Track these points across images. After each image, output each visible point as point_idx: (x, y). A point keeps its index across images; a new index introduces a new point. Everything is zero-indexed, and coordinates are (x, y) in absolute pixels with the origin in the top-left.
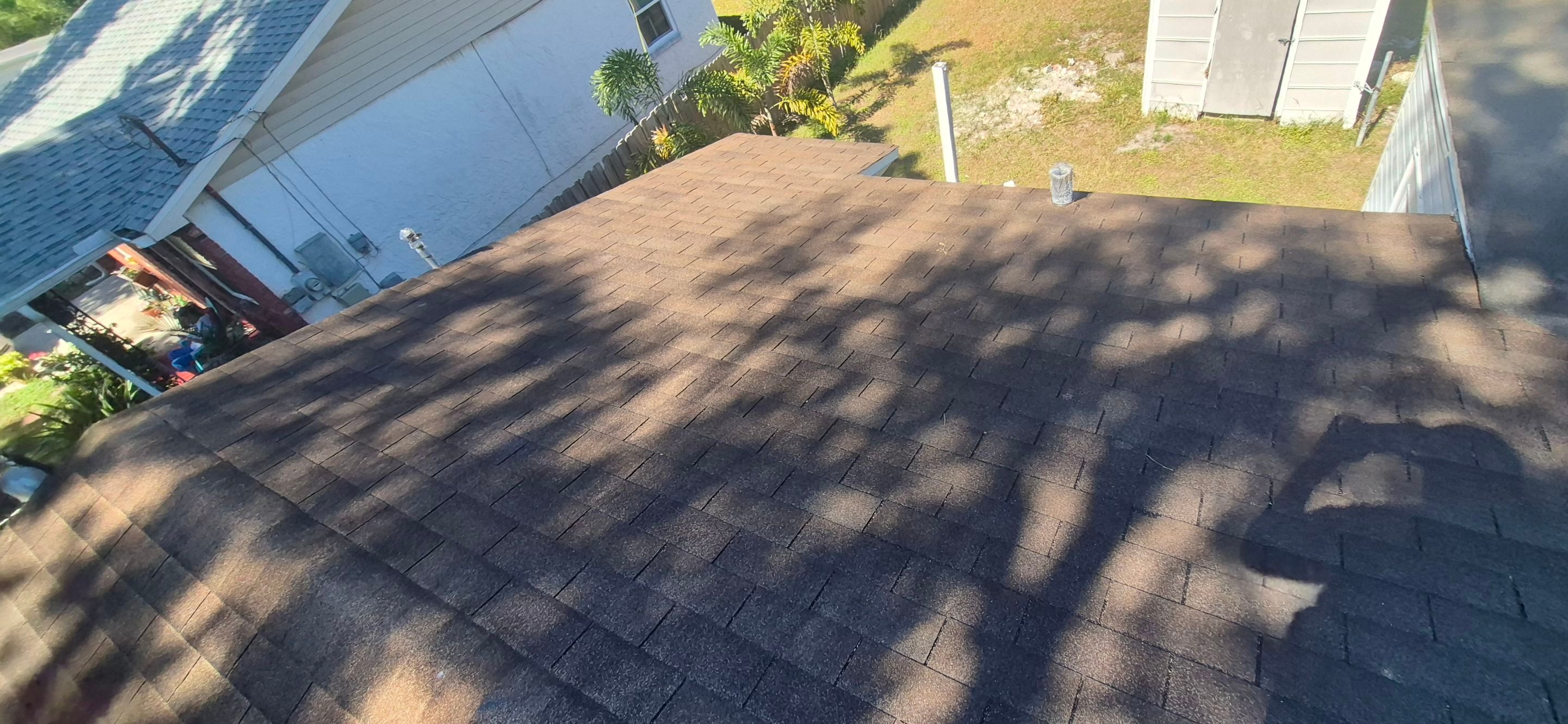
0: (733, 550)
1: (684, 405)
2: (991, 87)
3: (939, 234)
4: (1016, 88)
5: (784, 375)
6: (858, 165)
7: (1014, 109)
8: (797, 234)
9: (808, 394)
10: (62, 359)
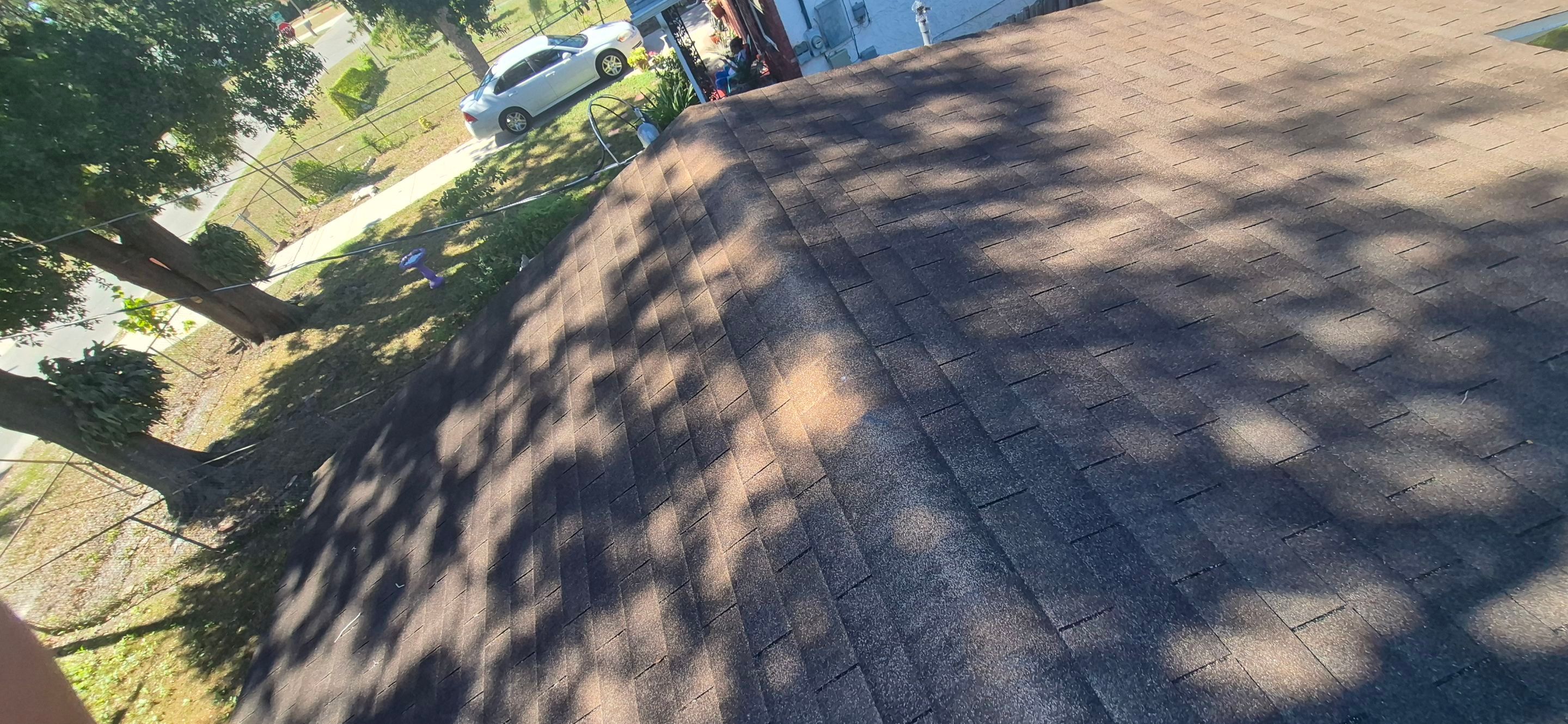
0: (1113, 408)
1: (1114, 250)
5: (1247, 260)
9: (1270, 292)
10: (663, 59)
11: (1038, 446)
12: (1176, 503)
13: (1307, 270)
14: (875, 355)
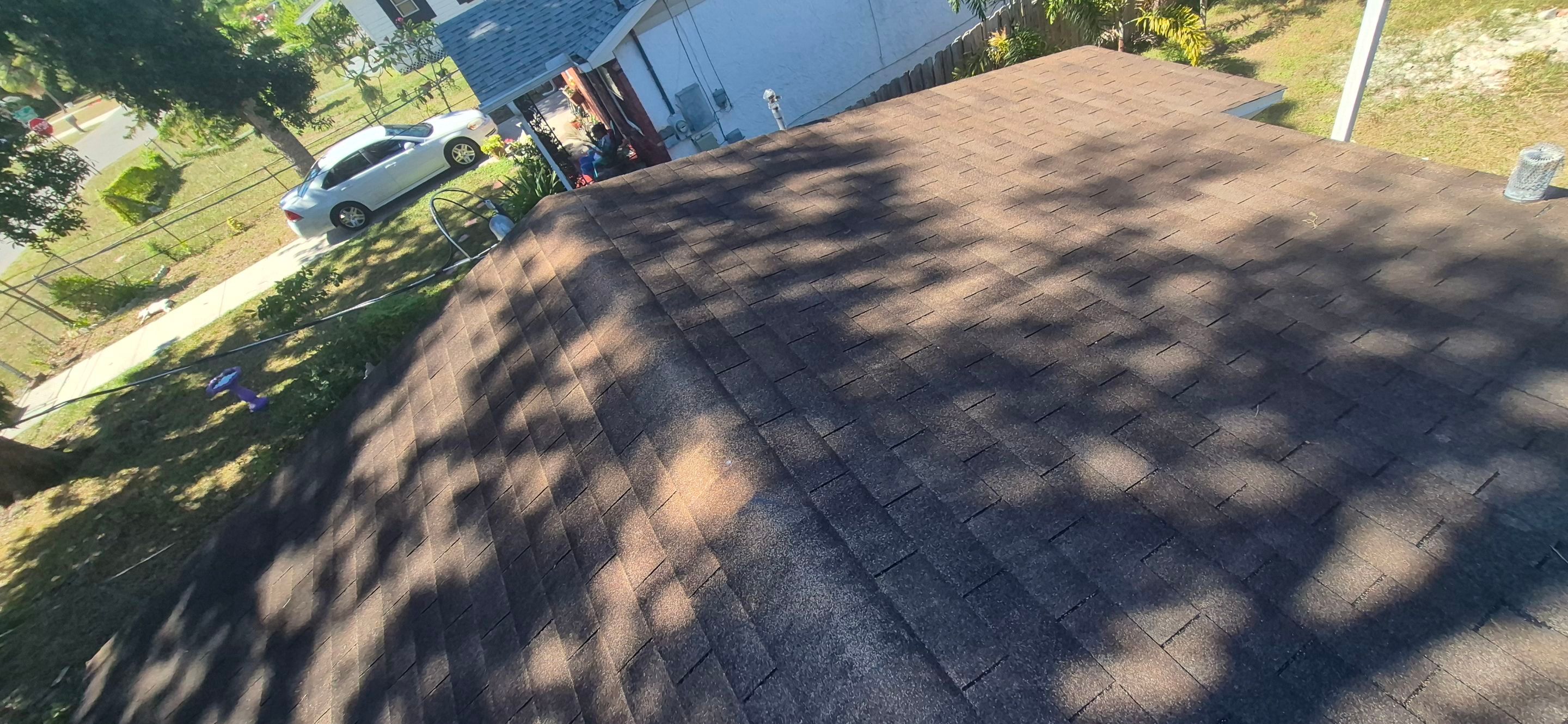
0: (986, 458)
1: (969, 309)
2: (1437, 31)
3: (1311, 202)
4: (1478, 35)
5: (1078, 309)
6: (1225, 102)
7: (1462, 65)
8: (1130, 166)
9: (1099, 336)
10: (521, 146)
11: (922, 506)
12: (1050, 541)
13: (1123, 313)
14: (759, 434)
